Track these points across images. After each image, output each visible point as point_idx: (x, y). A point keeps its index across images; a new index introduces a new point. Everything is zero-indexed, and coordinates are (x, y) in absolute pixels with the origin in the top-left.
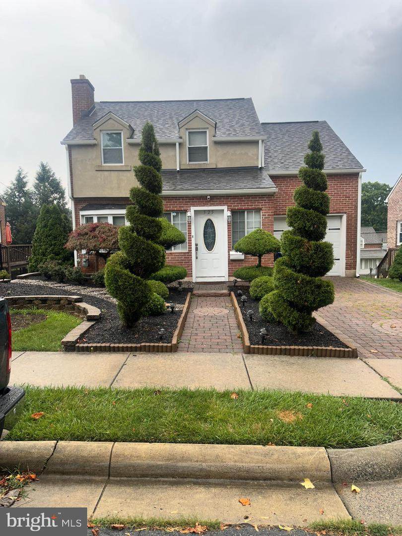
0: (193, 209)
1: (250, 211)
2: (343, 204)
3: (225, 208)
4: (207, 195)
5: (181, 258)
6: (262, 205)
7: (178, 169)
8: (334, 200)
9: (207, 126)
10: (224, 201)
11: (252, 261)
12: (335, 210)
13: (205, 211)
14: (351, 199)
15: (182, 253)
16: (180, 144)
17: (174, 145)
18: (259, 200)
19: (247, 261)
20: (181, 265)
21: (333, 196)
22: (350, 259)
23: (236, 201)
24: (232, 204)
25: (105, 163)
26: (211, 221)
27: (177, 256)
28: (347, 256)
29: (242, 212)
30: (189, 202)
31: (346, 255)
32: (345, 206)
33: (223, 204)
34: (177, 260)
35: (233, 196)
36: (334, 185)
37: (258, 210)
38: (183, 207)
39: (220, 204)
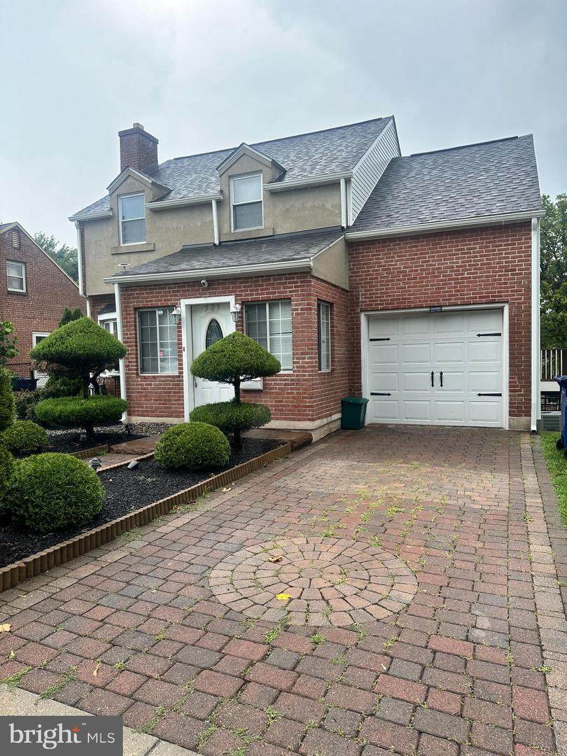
0: (184, 302)
1: (274, 303)
2: (500, 284)
3: (231, 299)
4: (202, 278)
5: (167, 384)
6: (291, 292)
7: (217, 242)
8: (482, 277)
9: (260, 167)
10: (229, 288)
11: (276, 393)
12: (484, 297)
13: (207, 306)
14: (517, 274)
15: (169, 376)
16: (219, 203)
17: (208, 204)
18: (285, 283)
19: (268, 393)
20: (169, 396)
21: (480, 269)
22: (519, 395)
23: (249, 287)
24: (242, 291)
25: (124, 242)
26: (217, 323)
27: (162, 381)
28: (513, 388)
29: (260, 305)
30: (178, 291)
31: (510, 387)
32: (505, 288)
33: (229, 292)
34: (164, 388)
35: (245, 278)
36: (480, 247)
37: (287, 301)
38: (169, 300)
39: (224, 294)
